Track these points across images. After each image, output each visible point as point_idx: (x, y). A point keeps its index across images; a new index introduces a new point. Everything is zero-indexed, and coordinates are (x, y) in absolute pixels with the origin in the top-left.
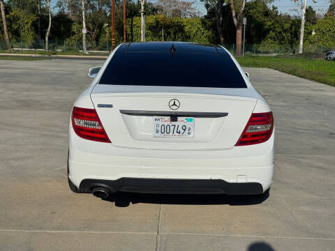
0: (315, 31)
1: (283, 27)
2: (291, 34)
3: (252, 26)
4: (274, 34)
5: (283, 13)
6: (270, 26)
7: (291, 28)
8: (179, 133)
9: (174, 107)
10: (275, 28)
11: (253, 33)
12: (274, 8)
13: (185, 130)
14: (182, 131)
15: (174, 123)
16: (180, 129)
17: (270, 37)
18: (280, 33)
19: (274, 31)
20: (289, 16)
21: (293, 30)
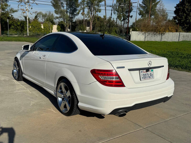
0: (31, 26)
1: (17, 24)
2: (21, 27)
3: (3, 23)
4: (13, 27)
5: (16, 18)
6: (11, 23)
7: (21, 25)
8: (149, 77)
9: (150, 65)
10: (14, 24)
11: (4, 26)
12: (12, 16)
13: (151, 75)
14: (150, 76)
15: (147, 73)
16: (150, 75)
17: (12, 28)
18: (16, 26)
19: (13, 26)
20: (18, 20)
21: (22, 25)
